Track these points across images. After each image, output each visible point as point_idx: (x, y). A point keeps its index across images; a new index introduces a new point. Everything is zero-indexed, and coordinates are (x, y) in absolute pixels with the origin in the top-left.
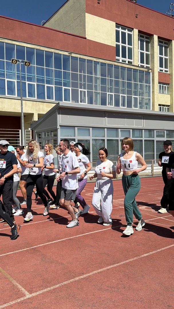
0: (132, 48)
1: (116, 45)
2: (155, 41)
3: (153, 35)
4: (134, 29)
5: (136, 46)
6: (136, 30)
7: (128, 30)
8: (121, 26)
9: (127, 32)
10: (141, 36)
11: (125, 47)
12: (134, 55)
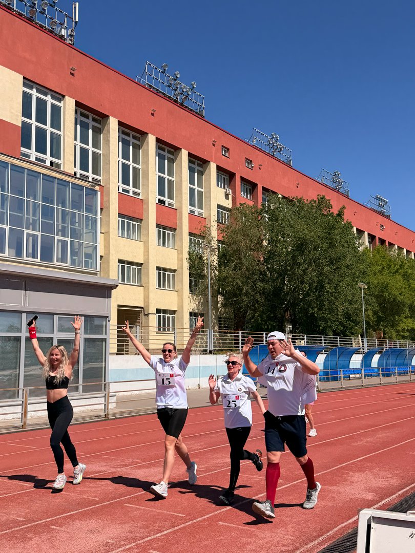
0: (60, 136)
1: (23, 122)
2: (113, 130)
3: (108, 117)
4: (66, 97)
5: (69, 132)
6: (71, 99)
7: (53, 97)
8: (34, 85)
9: (49, 99)
10: (82, 115)
11: (45, 131)
12: (64, 150)
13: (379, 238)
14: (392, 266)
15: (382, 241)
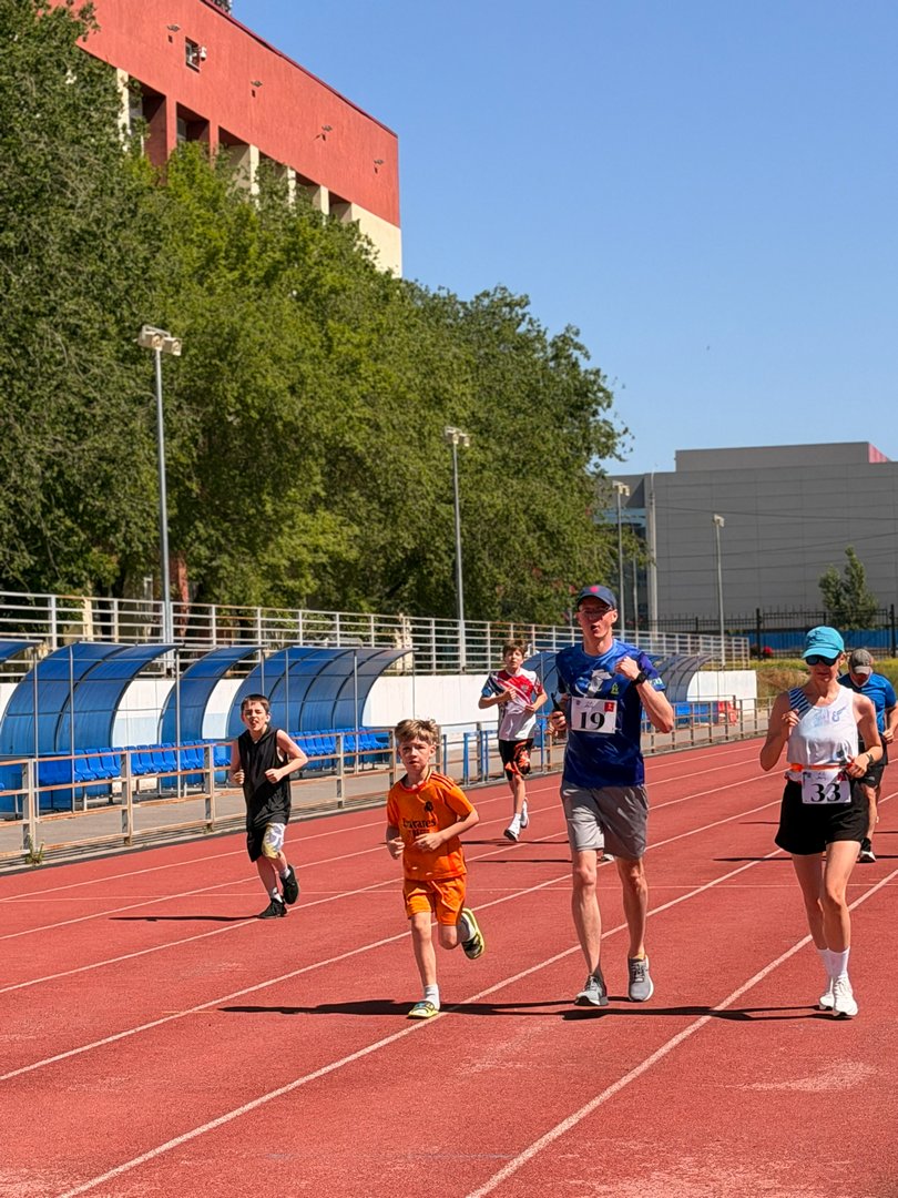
13: (179, 105)
14: (254, 250)
15: (193, 125)
